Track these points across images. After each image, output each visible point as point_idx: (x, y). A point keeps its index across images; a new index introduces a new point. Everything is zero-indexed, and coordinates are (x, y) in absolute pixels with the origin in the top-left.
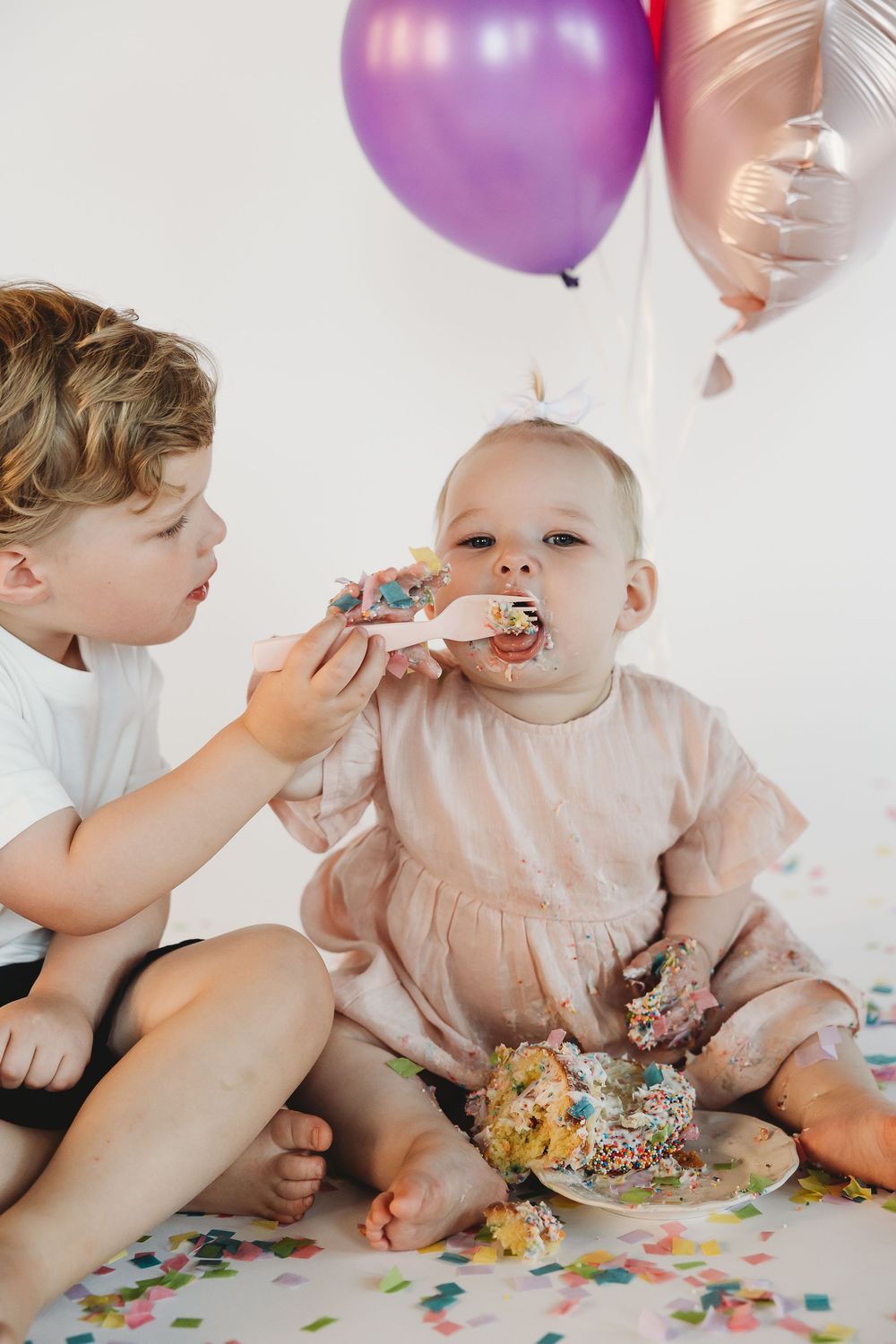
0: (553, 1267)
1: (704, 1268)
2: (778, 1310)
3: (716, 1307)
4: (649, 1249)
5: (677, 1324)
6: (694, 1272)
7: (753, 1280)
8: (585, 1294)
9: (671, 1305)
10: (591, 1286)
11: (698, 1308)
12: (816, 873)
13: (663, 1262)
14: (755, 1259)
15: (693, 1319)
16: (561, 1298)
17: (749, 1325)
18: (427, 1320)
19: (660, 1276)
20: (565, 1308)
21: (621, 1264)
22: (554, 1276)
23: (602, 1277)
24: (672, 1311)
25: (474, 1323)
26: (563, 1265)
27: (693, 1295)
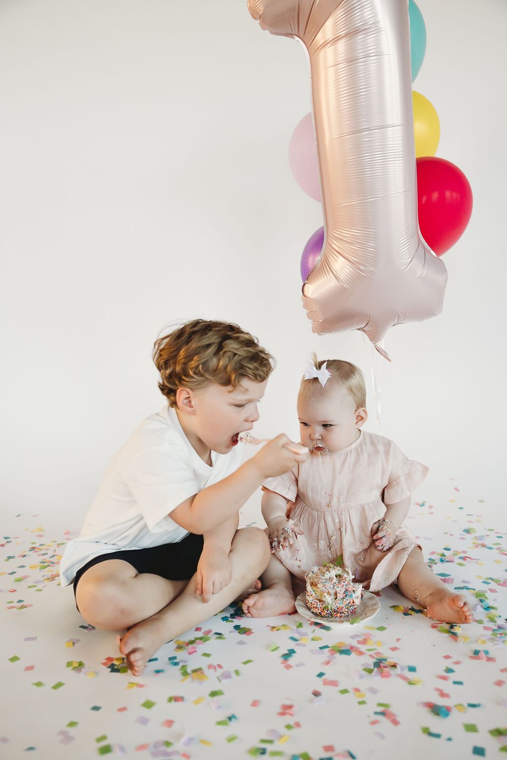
0: (326, 647)
1: (376, 651)
2: (398, 670)
3: (377, 668)
4: (359, 642)
5: (364, 673)
6: (372, 653)
7: (392, 657)
8: (335, 658)
9: (363, 665)
10: (337, 655)
11: (372, 667)
12: (431, 507)
13: (363, 648)
14: (394, 649)
15: (370, 671)
16: (327, 659)
17: (387, 676)
18: (282, 663)
19: (361, 653)
20: (328, 663)
21: (348, 648)
22: (326, 650)
23: (342, 652)
24: (363, 668)
25: (298, 666)
26: (330, 646)
27: (371, 662)
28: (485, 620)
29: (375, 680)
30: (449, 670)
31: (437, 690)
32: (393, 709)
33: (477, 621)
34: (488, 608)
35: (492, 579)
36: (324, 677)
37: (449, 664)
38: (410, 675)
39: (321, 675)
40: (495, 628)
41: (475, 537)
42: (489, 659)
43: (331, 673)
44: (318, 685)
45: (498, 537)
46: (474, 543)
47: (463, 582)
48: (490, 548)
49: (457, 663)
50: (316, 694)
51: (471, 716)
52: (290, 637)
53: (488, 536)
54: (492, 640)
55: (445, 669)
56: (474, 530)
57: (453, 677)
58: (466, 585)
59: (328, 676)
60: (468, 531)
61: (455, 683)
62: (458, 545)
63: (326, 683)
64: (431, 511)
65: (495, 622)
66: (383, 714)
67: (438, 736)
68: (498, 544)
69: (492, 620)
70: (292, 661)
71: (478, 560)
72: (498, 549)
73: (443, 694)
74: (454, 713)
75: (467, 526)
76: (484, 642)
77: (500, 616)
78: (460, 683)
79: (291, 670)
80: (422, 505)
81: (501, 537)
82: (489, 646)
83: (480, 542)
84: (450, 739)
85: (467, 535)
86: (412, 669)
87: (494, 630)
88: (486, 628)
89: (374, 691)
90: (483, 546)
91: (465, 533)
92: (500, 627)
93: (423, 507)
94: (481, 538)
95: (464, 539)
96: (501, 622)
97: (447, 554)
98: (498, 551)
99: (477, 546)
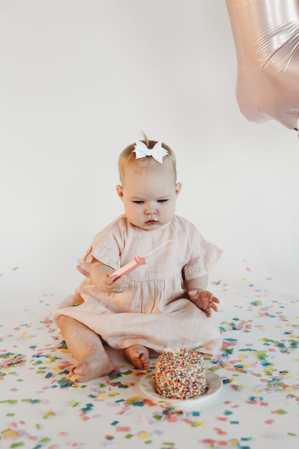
0: (122, 400)
1: (166, 402)
2: (184, 416)
3: (166, 415)
5: (154, 419)
6: (163, 404)
8: (129, 409)
9: (153, 413)
10: (132, 407)
11: (161, 415)
12: (225, 285)
13: (154, 400)
15: (159, 418)
16: (122, 410)
17: (175, 420)
18: (80, 415)
19: (153, 404)
20: (122, 413)
21: (141, 400)
22: (121, 403)
23: (135, 404)
24: (153, 415)
25: (94, 417)
26: (125, 399)
27: (160, 410)
28: (263, 374)
29: (164, 424)
30: (228, 413)
31: (216, 428)
33: (256, 375)
34: (267, 364)
35: (271, 341)
36: (117, 425)
37: (228, 408)
38: (194, 419)
39: (115, 423)
40: (271, 379)
41: (261, 309)
42: (263, 404)
43: (123, 421)
44: (112, 431)
45: (281, 307)
46: (259, 313)
47: (247, 345)
48: (273, 316)
49: (236, 406)
50: (110, 438)
52: (89, 395)
53: (272, 306)
54: (267, 390)
55: (224, 412)
56: (260, 303)
57: (231, 418)
58: (249, 347)
59: (122, 424)
60: (255, 304)
61: (232, 423)
62: (244, 316)
63: (119, 429)
64: (225, 288)
68: (280, 313)
69: (269, 374)
70: (89, 414)
71: (262, 326)
72: (280, 316)
73: (220, 432)
75: (255, 300)
76: (260, 391)
77: (276, 370)
78: (236, 423)
79: (88, 421)
80: (218, 283)
81: (283, 307)
82: (264, 394)
83: (264, 312)
85: (255, 308)
86: (196, 414)
87: (269, 382)
88: (262, 380)
89: (159, 433)
90: (267, 315)
91: (252, 306)
92: (274, 379)
93: (218, 285)
94: (266, 309)
95: (251, 310)
96: (276, 374)
97: (236, 323)
98: (279, 318)
99: (262, 315)
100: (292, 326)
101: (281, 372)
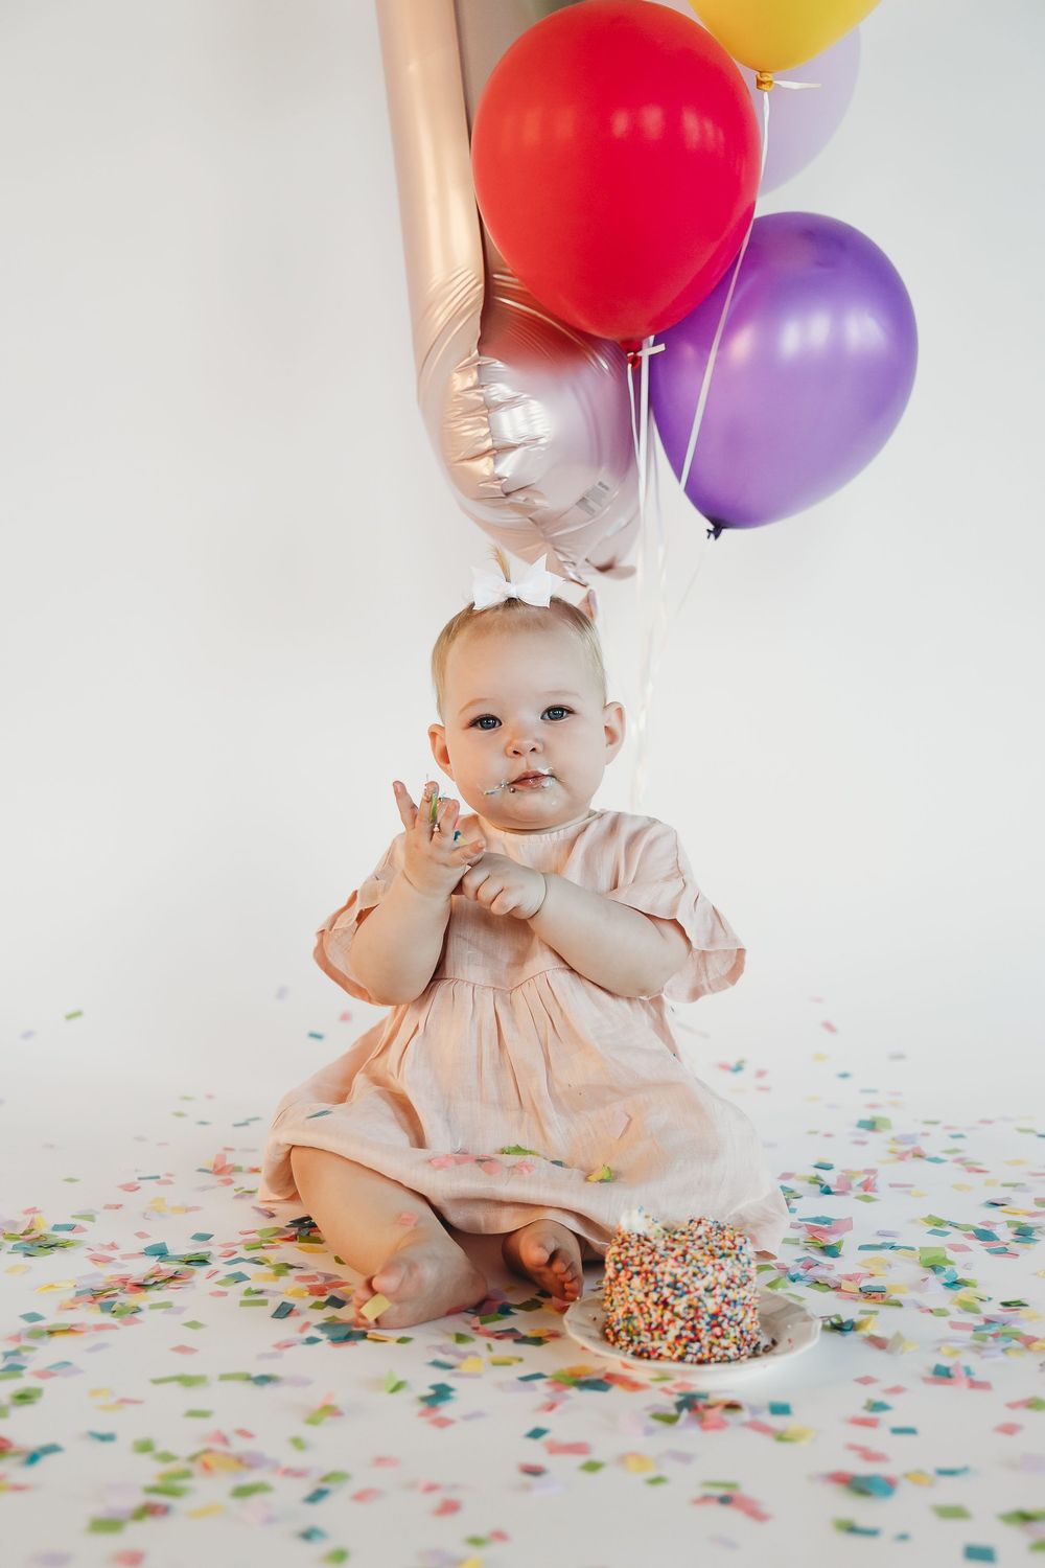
0: (539, 1376)
2: (745, 1416)
3: (690, 1410)
5: (654, 1423)
6: (668, 1385)
7: (722, 1392)
8: (567, 1398)
9: (646, 1409)
10: (574, 1392)
11: (673, 1412)
12: (761, 1074)
15: (670, 1420)
16: (547, 1400)
17: (720, 1425)
18: (422, 1414)
19: (635, 1386)
20: (551, 1407)
21: (600, 1376)
22: (539, 1383)
23: (585, 1385)
24: (648, 1413)
25: (466, 1418)
26: (546, 1374)
27: (668, 1403)
28: (953, 1309)
29: (687, 1434)
30: (876, 1407)
31: (852, 1447)
32: (748, 1490)
33: (931, 1311)
34: (955, 1284)
35: (952, 1224)
36: (545, 1438)
37: (874, 1393)
38: (777, 1422)
39: (537, 1433)
40: (980, 1323)
41: (893, 1139)
42: (973, 1385)
43: (563, 1428)
44: (535, 1453)
45: (954, 1137)
46: (892, 1152)
47: (880, 1234)
48: (937, 1161)
49: (897, 1390)
50: (534, 1471)
51: (949, 1492)
52: (431, 1361)
53: (925, 1134)
54: (978, 1349)
55: (864, 1403)
56: (887, 1124)
57: (887, 1419)
58: (889, 1240)
59: (559, 1435)
60: (871, 1125)
61: (897, 1431)
62: (849, 1158)
63: (556, 1449)
64: (763, 1082)
65: (977, 1311)
66: (725, 1500)
67: (872, 1533)
68: (957, 1151)
69: (968, 1308)
70: (447, 1410)
71: (911, 1186)
72: (960, 1161)
73: (868, 1455)
74: (904, 1489)
75: (867, 1116)
76: (955, 1352)
77: (987, 1299)
78: (911, 1431)
79: (451, 1428)
80: (738, 1068)
81: (961, 1136)
82: (968, 1359)
83: (908, 1148)
84: (903, 1537)
85: (870, 1136)
86: (780, 1409)
87: (976, 1329)
88: (955, 1325)
89: (685, 1458)
90: (919, 1155)
91: (862, 1131)
92: (988, 1321)
93: (739, 1075)
94: (908, 1139)
95: (863, 1143)
96: (992, 1309)
97: (829, 1178)
98: (958, 1166)
99: (902, 1157)
100: (1004, 1185)
101: (1006, 1304)
